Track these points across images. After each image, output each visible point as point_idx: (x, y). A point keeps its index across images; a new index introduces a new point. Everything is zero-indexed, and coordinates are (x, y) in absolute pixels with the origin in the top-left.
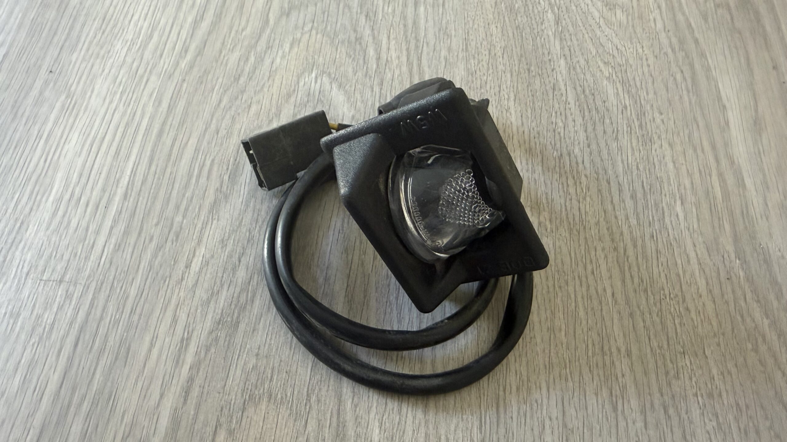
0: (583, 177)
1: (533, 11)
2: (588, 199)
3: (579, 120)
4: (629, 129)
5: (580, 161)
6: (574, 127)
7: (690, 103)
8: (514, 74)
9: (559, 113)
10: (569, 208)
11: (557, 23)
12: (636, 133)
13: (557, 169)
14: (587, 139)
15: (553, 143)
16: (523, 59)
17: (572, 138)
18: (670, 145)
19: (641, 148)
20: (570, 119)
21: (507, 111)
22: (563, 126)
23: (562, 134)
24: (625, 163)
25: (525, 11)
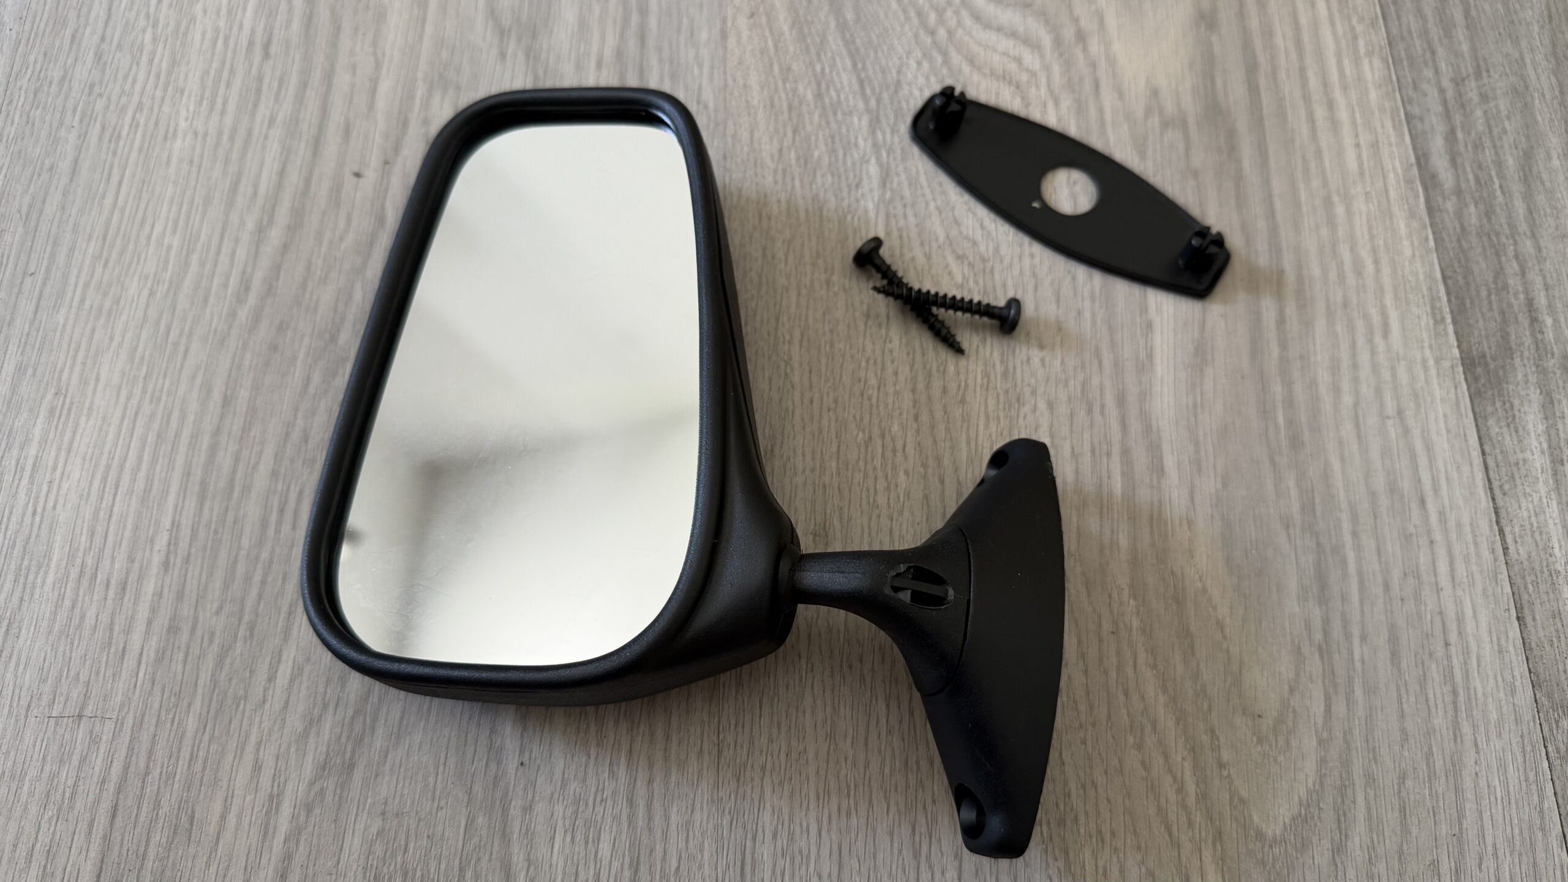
0: (902, 474)
1: (845, 164)
2: (906, 514)
3: (905, 371)
4: (985, 381)
5: (899, 445)
6: (895, 384)
7: (1094, 322)
8: (804, 291)
9: (871, 362)
10: (874, 533)
11: (884, 182)
12: (996, 388)
13: (861, 464)
14: (914, 406)
15: (858, 417)
16: (820, 262)
17: (890, 407)
18: (1050, 405)
19: (1001, 415)
20: (890, 370)
21: (786, 363)
22: (876, 386)
23: (874, 400)
24: (973, 444)
25: (830, 164)
